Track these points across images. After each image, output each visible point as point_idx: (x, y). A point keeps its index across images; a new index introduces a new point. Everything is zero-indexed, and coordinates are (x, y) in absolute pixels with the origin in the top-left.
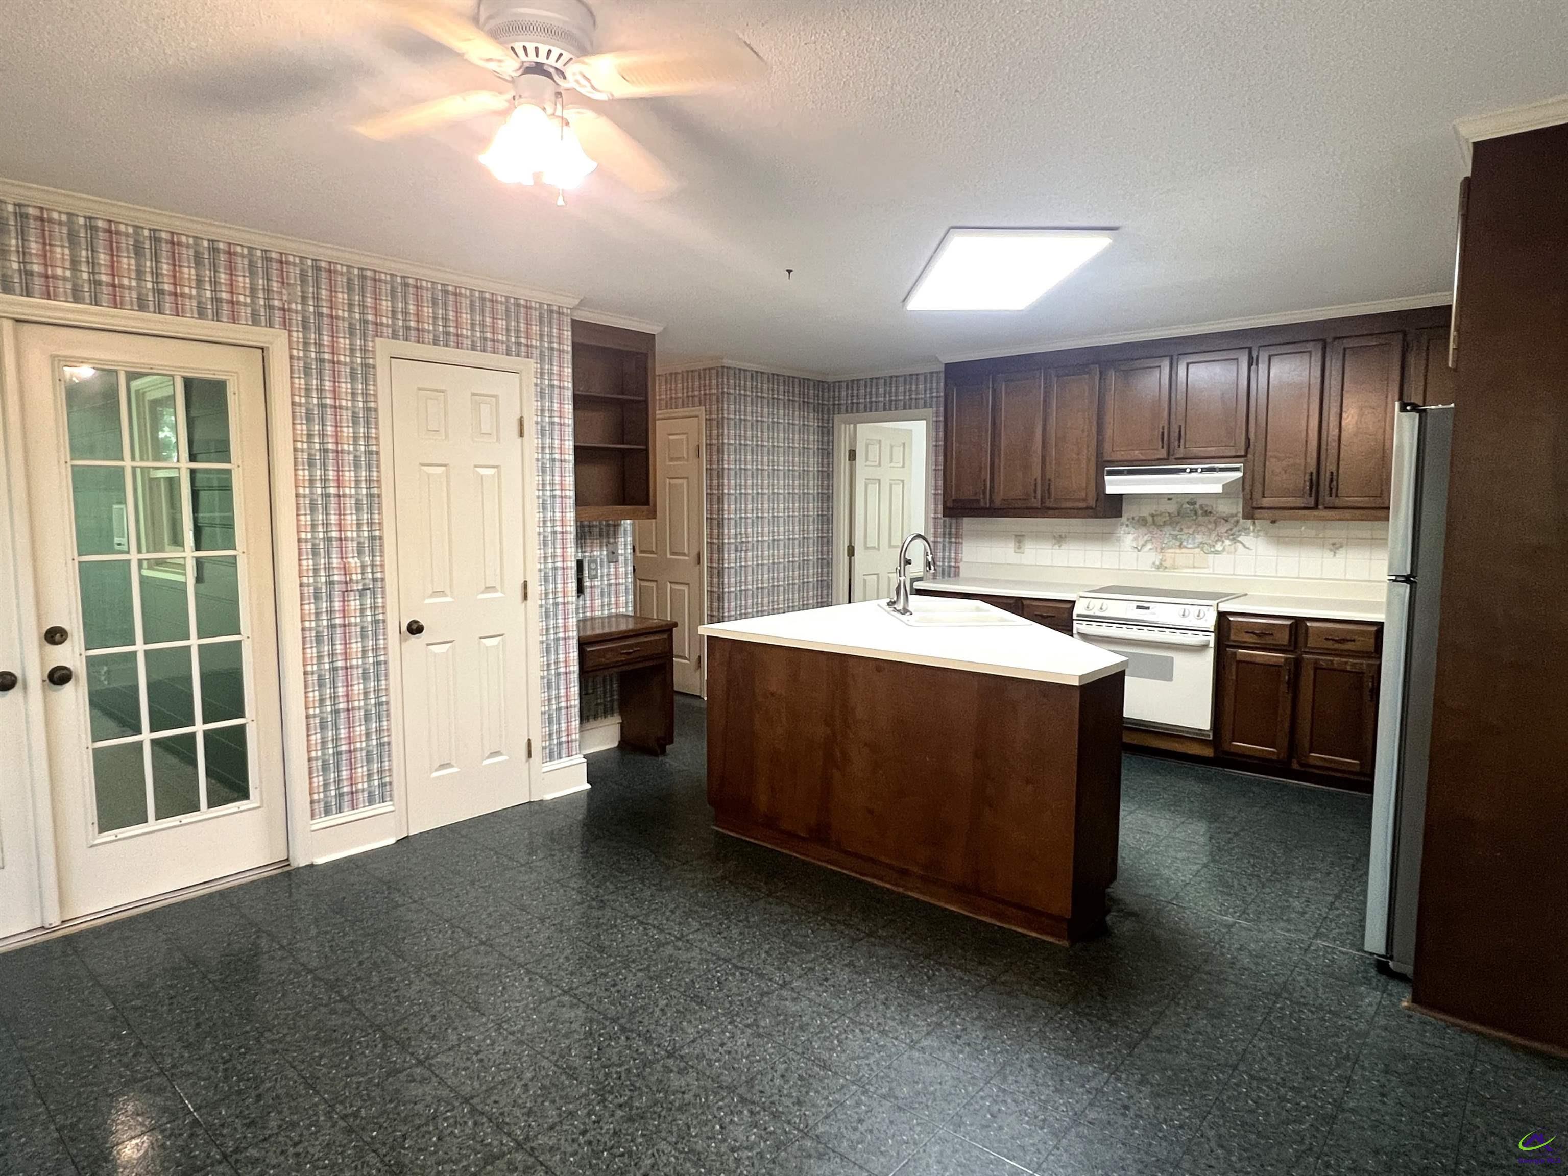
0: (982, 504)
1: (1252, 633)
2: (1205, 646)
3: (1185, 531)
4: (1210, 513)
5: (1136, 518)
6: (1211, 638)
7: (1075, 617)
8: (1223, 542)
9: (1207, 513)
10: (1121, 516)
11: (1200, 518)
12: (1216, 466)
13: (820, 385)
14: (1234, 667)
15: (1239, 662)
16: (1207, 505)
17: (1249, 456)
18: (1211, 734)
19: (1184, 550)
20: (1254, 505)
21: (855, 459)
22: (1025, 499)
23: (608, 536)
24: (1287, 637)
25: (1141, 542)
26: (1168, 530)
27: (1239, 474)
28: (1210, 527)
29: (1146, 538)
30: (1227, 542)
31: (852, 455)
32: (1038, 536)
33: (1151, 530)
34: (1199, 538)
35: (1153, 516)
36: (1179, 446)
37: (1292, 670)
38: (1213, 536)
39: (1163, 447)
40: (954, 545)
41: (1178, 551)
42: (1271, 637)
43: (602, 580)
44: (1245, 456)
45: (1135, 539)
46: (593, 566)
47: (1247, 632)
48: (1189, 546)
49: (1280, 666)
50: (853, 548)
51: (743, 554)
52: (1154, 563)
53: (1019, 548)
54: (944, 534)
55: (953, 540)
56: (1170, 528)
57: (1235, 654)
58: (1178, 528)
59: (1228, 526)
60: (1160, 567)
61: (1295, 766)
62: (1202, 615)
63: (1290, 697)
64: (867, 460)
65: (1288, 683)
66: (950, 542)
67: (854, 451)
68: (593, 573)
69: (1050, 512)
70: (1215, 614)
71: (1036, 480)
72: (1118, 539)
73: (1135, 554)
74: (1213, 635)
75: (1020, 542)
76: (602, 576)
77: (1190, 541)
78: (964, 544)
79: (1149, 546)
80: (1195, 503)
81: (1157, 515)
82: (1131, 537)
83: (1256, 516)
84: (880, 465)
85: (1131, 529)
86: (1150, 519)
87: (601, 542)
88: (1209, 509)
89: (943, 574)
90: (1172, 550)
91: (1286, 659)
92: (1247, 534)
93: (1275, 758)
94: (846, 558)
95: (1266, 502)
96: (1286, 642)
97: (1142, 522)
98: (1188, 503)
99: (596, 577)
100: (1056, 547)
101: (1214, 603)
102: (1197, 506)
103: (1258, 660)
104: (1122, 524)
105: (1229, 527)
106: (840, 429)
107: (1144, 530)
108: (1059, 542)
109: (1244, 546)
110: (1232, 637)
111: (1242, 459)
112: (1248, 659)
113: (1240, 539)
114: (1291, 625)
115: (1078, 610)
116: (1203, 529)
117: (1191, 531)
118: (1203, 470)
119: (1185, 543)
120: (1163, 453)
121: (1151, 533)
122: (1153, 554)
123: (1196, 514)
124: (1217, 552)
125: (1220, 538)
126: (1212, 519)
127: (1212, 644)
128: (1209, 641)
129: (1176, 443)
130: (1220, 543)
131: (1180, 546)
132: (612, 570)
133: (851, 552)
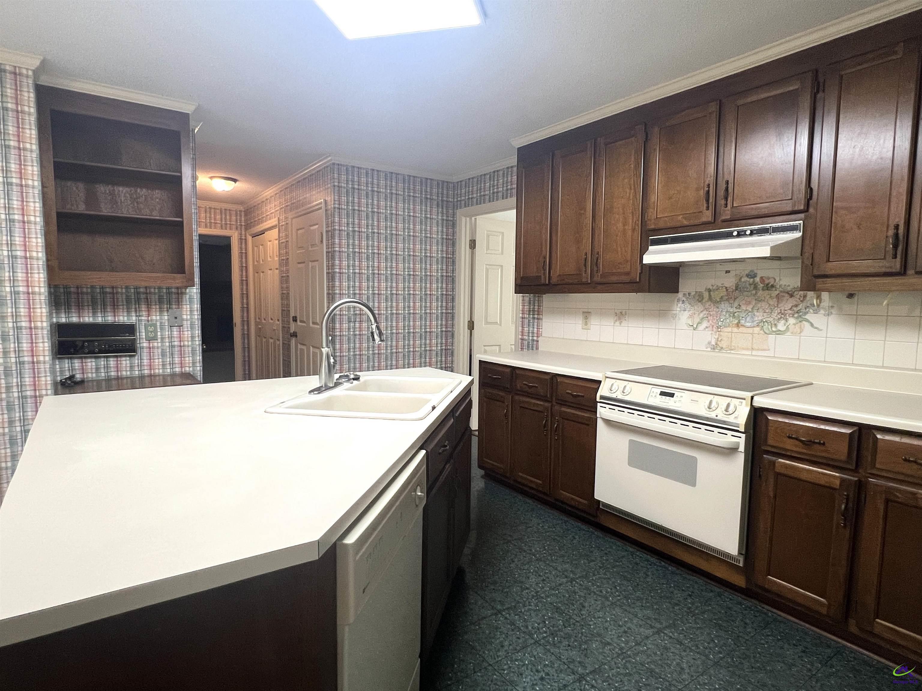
0: (543, 281)
1: (797, 439)
2: (733, 450)
3: (744, 307)
4: (773, 286)
5: (693, 294)
6: (741, 441)
7: (598, 399)
8: (787, 320)
9: (769, 287)
10: (677, 292)
11: (760, 292)
12: (768, 226)
13: (443, 184)
14: (771, 481)
15: (779, 474)
16: (769, 278)
17: (811, 210)
18: (741, 559)
19: (742, 329)
20: (816, 273)
21: (475, 247)
22: (577, 274)
23: (170, 303)
24: (846, 451)
25: (697, 320)
26: (725, 306)
27: (798, 235)
28: (771, 302)
29: (702, 315)
30: (792, 321)
31: (473, 244)
32: (602, 313)
33: (707, 306)
34: (759, 316)
35: (709, 291)
36: (726, 205)
37: (851, 496)
38: (774, 315)
39: (708, 208)
40: (536, 321)
41: (735, 330)
42: (822, 448)
43: (162, 342)
44: (806, 210)
45: (691, 316)
46: (151, 329)
47: (790, 437)
48: (748, 324)
49: (835, 489)
50: (473, 322)
51: (357, 325)
52: (709, 343)
53: (586, 324)
54: (529, 311)
55: (536, 316)
56: (727, 304)
57: (774, 463)
58: (736, 304)
59: (792, 302)
60: (715, 347)
61: (853, 629)
62: (731, 409)
63: (847, 533)
64: (488, 248)
65: (844, 514)
66: (534, 318)
67: (475, 241)
68: (151, 335)
69: (599, 287)
70: (748, 409)
71: (586, 254)
72: (674, 316)
73: (690, 331)
74: (743, 436)
75: (586, 318)
76: (162, 339)
77: (748, 319)
78: (543, 320)
79: (705, 324)
80: (755, 276)
81: (714, 290)
82: (686, 314)
83: (818, 286)
84: (502, 253)
85: (687, 305)
86: (706, 295)
87: (160, 308)
88: (772, 282)
89: (528, 347)
90: (729, 329)
91: (843, 480)
92: (816, 312)
93: (824, 611)
94: (467, 331)
95: (832, 267)
96: (844, 457)
97: (699, 298)
98: (747, 276)
99: (155, 338)
100: (618, 323)
101: (749, 395)
102: (757, 279)
103: (804, 476)
104: (678, 300)
105: (795, 303)
106: (461, 220)
107: (700, 307)
108: (619, 319)
109: (812, 325)
110: (770, 442)
111: (802, 216)
112: (790, 473)
113: (807, 317)
114: (851, 434)
115: (603, 391)
116: (764, 304)
117: (749, 308)
118: (752, 233)
119: (742, 322)
120: (707, 216)
121: (706, 309)
122: (708, 333)
123: (756, 287)
124: (779, 333)
125: (783, 315)
126: (775, 293)
127: (742, 448)
128: (738, 444)
129: (723, 202)
130: (783, 322)
131: (738, 325)
132: (175, 333)
133: (471, 326)
